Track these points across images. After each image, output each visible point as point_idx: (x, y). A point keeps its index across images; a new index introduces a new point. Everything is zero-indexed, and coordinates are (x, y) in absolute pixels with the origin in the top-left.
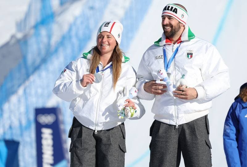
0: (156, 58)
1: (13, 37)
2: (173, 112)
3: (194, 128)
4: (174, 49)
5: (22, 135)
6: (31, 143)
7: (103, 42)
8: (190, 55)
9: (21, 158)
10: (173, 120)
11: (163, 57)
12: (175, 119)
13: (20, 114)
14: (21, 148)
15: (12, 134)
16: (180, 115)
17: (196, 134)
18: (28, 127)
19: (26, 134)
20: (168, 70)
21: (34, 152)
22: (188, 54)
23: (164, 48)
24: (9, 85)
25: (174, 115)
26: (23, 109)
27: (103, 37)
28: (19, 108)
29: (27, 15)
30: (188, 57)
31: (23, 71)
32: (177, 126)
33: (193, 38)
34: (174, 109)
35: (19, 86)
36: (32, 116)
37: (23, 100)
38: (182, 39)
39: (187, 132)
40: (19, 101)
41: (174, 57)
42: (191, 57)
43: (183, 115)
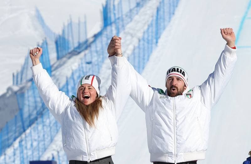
1: (9, 89)
7: (85, 93)
22: (187, 95)
27: (85, 89)
28: (14, 161)
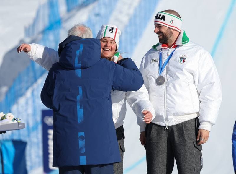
0: (152, 61)
2: (163, 113)
3: (183, 131)
4: (169, 53)
5: (29, 135)
6: (38, 144)
8: (183, 59)
9: (28, 158)
10: (163, 121)
11: (158, 60)
12: (165, 120)
13: (28, 115)
14: (28, 148)
15: (19, 135)
16: (169, 117)
17: (184, 136)
18: (35, 128)
19: (33, 134)
20: (162, 73)
21: (41, 153)
22: (181, 59)
23: (160, 51)
24: (17, 87)
25: (164, 116)
26: (30, 111)
28: (26, 110)
29: (36, 20)
30: (181, 61)
31: (31, 74)
32: (167, 127)
33: (186, 43)
34: (164, 111)
35: (27, 89)
36: (39, 118)
37: (30, 102)
38: (177, 44)
39: (176, 133)
40: (27, 103)
41: (168, 61)
42: (184, 61)
43: (172, 117)
